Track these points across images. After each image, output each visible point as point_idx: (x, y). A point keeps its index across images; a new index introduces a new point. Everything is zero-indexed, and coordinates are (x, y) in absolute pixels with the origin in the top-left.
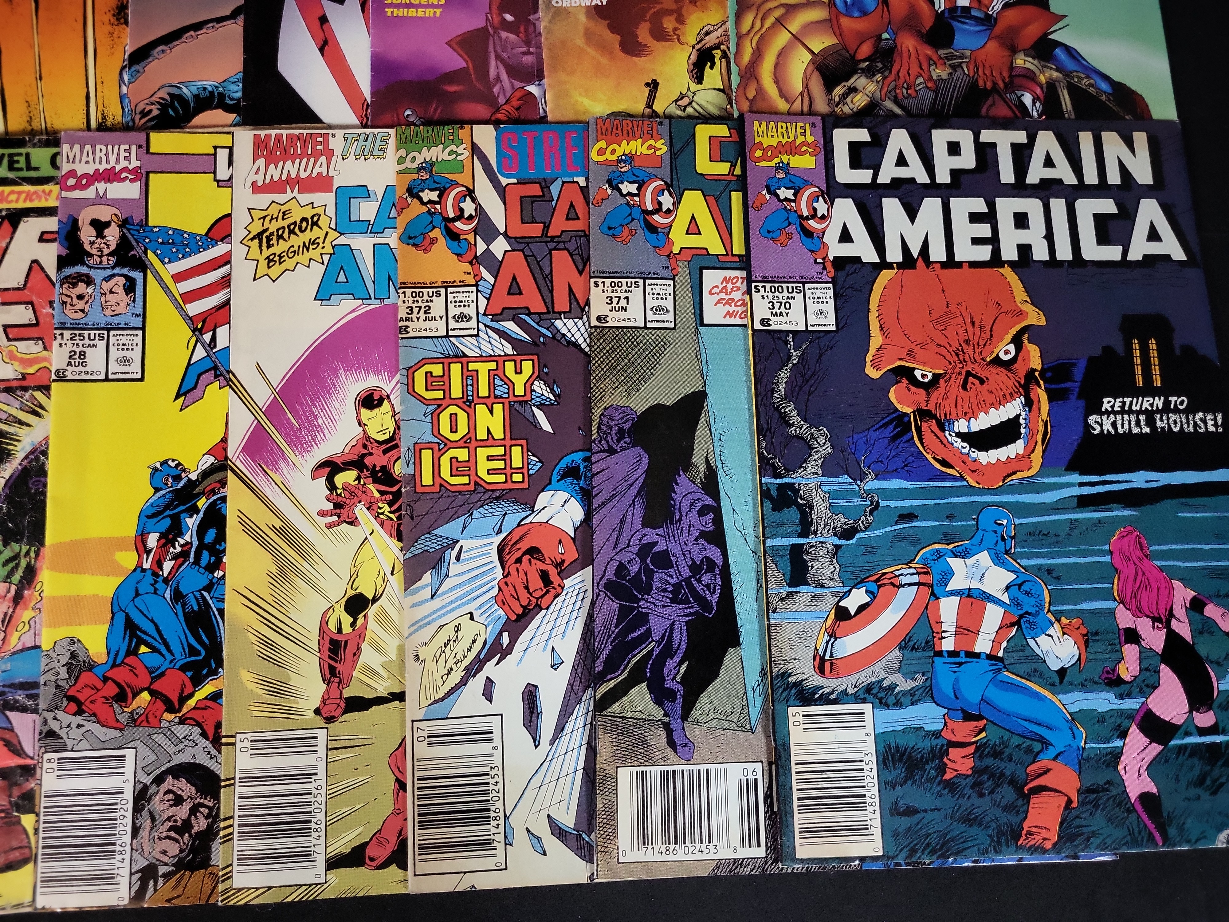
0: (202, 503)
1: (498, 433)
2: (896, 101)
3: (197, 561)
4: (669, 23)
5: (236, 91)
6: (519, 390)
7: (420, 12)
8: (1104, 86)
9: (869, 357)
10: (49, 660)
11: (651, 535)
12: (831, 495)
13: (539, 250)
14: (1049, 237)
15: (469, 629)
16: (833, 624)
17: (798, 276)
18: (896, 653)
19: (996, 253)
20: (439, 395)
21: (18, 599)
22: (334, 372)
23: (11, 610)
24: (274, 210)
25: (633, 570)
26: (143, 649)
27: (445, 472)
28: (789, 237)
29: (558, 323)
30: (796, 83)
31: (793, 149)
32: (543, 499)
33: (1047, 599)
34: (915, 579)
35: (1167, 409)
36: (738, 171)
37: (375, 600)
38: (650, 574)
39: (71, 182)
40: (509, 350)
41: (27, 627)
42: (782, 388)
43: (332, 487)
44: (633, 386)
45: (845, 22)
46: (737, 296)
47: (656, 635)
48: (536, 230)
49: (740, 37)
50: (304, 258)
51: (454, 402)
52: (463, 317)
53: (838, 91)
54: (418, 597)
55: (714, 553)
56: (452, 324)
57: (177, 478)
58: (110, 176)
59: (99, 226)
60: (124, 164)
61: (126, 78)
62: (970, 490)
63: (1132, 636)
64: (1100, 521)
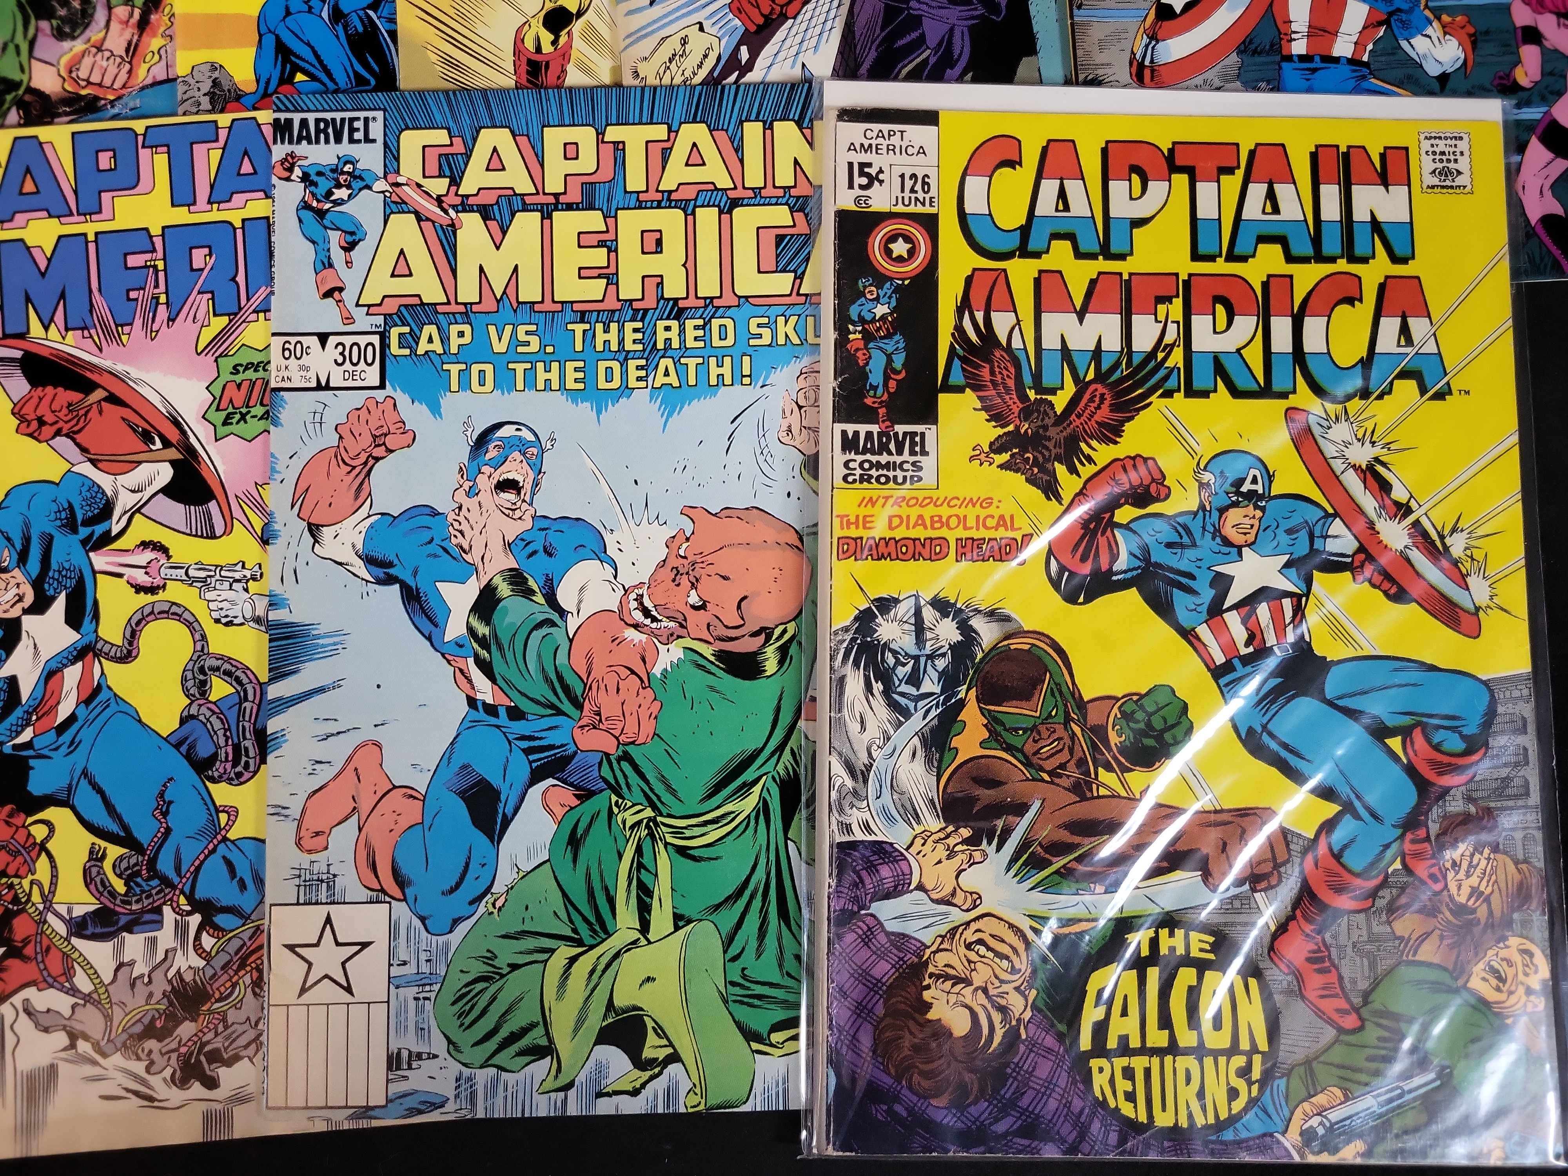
10: (186, 88)
15: (698, 43)
16: (1154, 24)
18: (1234, 58)
21: (143, 24)
23: (136, 37)
26: (299, 77)
37: (580, 14)
41: (157, 57)
47: (932, 40)
54: (635, 6)
63: (1532, 35)
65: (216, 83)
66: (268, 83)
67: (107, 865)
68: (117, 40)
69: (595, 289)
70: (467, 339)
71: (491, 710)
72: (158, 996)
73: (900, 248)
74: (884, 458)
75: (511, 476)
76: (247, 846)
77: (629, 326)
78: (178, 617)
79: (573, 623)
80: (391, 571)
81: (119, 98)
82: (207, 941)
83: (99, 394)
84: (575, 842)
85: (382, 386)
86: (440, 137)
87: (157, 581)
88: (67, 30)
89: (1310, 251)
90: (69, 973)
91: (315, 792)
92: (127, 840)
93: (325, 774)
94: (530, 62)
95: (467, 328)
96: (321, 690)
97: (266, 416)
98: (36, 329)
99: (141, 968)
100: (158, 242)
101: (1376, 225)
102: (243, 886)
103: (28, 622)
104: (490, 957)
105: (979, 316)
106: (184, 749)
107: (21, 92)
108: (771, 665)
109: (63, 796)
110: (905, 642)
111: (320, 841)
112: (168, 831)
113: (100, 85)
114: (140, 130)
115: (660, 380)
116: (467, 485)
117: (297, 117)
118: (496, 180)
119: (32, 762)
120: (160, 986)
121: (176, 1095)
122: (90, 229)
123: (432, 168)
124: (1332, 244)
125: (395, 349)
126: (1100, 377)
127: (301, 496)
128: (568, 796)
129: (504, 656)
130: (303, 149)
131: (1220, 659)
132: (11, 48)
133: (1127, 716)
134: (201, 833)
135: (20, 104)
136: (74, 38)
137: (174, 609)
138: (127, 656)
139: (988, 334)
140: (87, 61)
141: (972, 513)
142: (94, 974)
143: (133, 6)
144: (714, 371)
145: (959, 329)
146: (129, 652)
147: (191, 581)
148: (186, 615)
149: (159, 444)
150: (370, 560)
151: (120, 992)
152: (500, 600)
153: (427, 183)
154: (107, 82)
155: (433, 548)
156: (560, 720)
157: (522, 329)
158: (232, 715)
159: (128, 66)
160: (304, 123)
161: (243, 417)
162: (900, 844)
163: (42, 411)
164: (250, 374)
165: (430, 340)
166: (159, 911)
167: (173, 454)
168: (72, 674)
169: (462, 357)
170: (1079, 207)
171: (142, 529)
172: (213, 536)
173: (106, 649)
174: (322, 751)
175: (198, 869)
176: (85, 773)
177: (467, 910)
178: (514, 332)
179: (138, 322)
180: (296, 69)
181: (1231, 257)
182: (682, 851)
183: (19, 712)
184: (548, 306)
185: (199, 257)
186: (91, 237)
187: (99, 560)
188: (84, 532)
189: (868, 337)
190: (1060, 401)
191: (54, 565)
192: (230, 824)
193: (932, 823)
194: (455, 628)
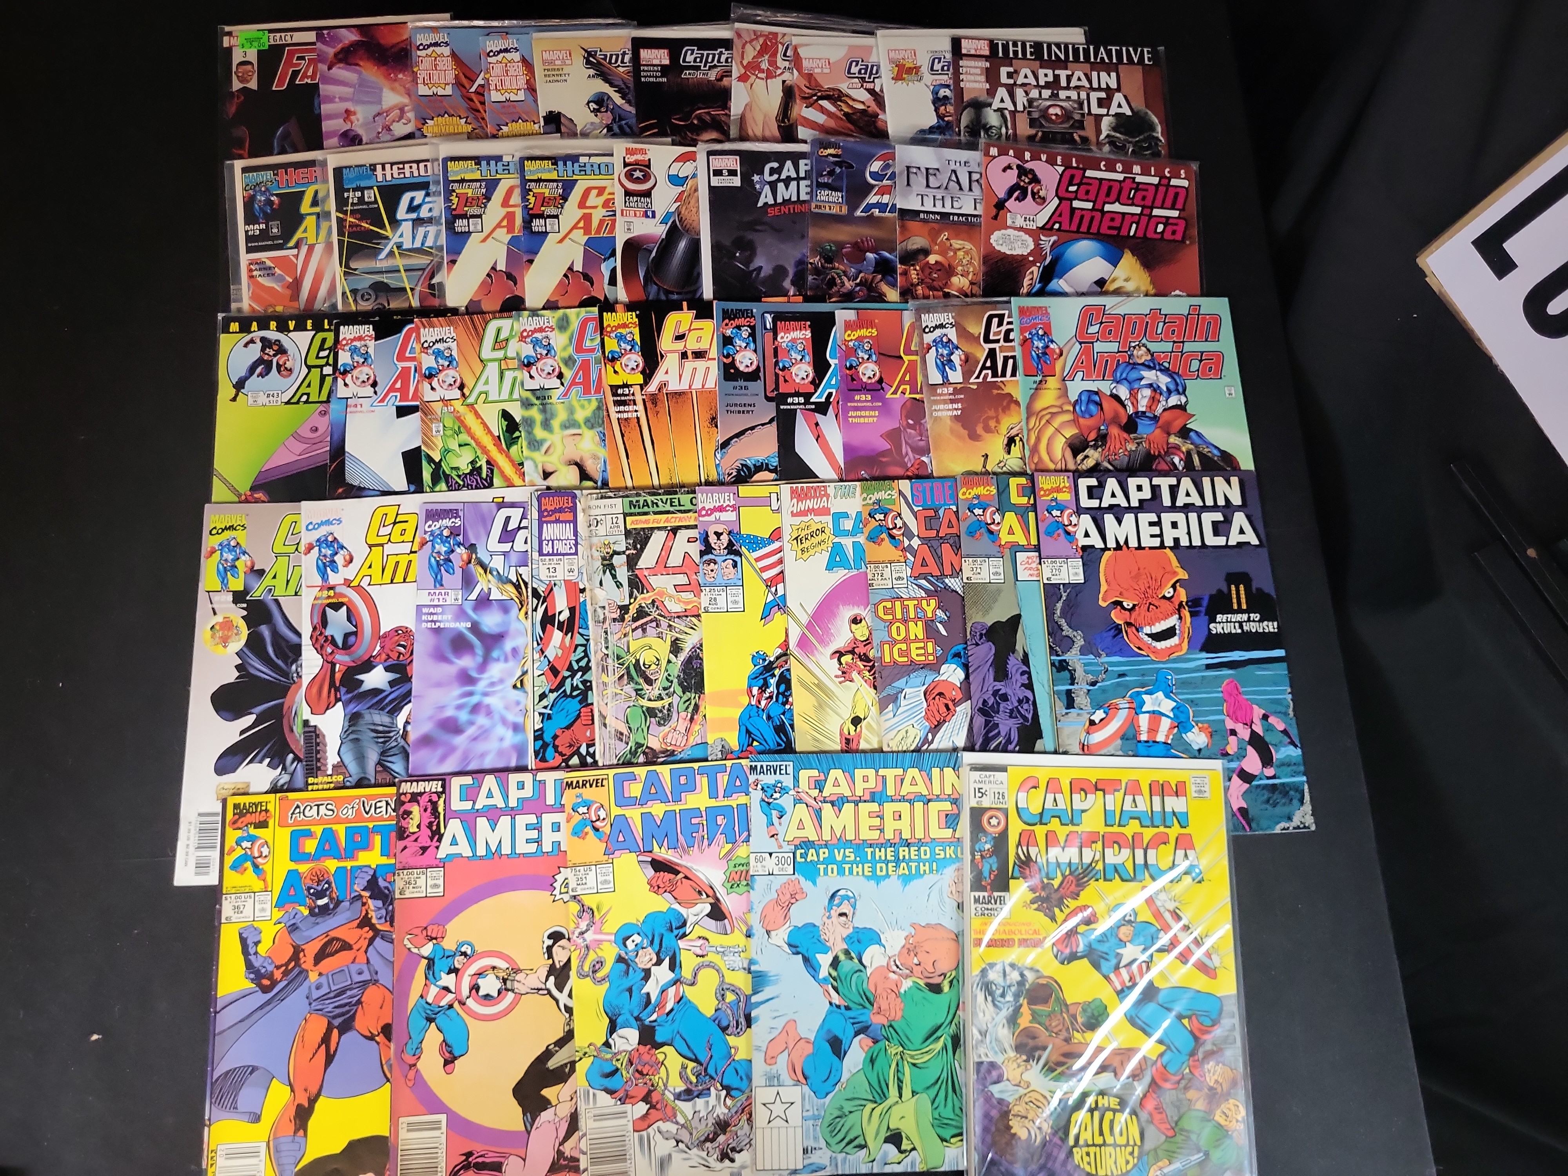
0: (777, 672)
1: (921, 636)
2: (1109, 462)
3: (777, 700)
4: (992, 424)
5: (775, 462)
6: (930, 615)
7: (866, 420)
8: (1216, 452)
9: (1101, 596)
10: (712, 749)
11: (998, 685)
12: (1085, 665)
13: (935, 544)
14: (1189, 533)
15: (912, 732)
17: (1064, 555)
19: (1162, 542)
20: (891, 617)
22: (838, 606)
23: (689, 725)
24: (803, 525)
25: (991, 701)
26: (755, 743)
27: (896, 656)
28: (1059, 535)
29: (947, 581)
30: (1058, 454)
31: (1058, 490)
32: (944, 668)
33: (1191, 715)
34: (1127, 705)
35: (1249, 620)
36: (1032, 502)
37: (865, 718)
38: (998, 704)
39: (704, 512)
40: (924, 594)
41: (698, 733)
42: (1058, 612)
43: (841, 664)
44: (986, 612)
45: (1081, 420)
46: (1034, 565)
47: (1003, 733)
48: (933, 533)
49: (1029, 431)
50: (819, 549)
51: (898, 620)
52: (899, 578)
53: (1080, 457)
54: (887, 717)
55: (1029, 694)
56: (895, 582)
57: (764, 660)
58: (721, 509)
59: (718, 535)
60: (727, 503)
61: (718, 456)
62: (1153, 662)
63: (1233, 732)
64: (1216, 676)
65: (724, 747)
66: (743, 747)
67: (689, 1070)
68: (682, 726)
69: (875, 835)
71: (838, 1007)
72: (710, 1125)
73: (994, 821)
74: (990, 906)
75: (844, 911)
76: (744, 1064)
77: (889, 850)
78: (713, 968)
79: (869, 971)
80: (798, 949)
81: (683, 750)
82: (729, 1102)
83: (681, 876)
84: (872, 1061)
86: (815, 773)
88: (662, 722)
89: (1149, 823)
90: (675, 1116)
91: (771, 1040)
92: (696, 1060)
93: (775, 1033)
94: (846, 739)
95: (826, 851)
96: (772, 999)
97: (747, 885)
98: (656, 849)
99: (703, 1113)
100: (704, 814)
101: (1174, 813)
102: (741, 1078)
103: (654, 970)
104: (841, 1108)
105: (1025, 849)
106: (717, 1022)
107: (644, 748)
108: (946, 987)
109: (670, 1042)
110: (999, 980)
111: (773, 1061)
112: (712, 1056)
113: (675, 747)
114: (696, 767)
115: (901, 872)
116: (827, 914)
117: (759, 764)
118: (837, 790)
119: (657, 1028)
120: (711, 1121)
121: (718, 1166)
122: (677, 808)
123: (812, 786)
124: (1157, 821)
125: (798, 859)
126: (1071, 873)
127: (763, 918)
128: (869, 1042)
129: (843, 984)
130: (761, 777)
131: (1119, 988)
132: (640, 729)
133: (1084, 1010)
134: (725, 1057)
135: (644, 753)
136: (665, 726)
137: (711, 964)
138: (693, 984)
139: (1028, 857)
140: (670, 735)
141: (1023, 929)
142: (685, 1116)
143: (688, 712)
144: (922, 868)
145: (1017, 854)
146: (694, 982)
147: (718, 953)
148: (716, 967)
149: (705, 896)
150: (790, 945)
151: (695, 1123)
152: (841, 962)
154: (679, 745)
155: (815, 940)
156: (865, 1011)
157: (847, 851)
158: (735, 1008)
159: (686, 737)
160: (762, 767)
161: (738, 886)
162: (999, 1063)
163: (660, 882)
164: (740, 868)
165: (812, 856)
166: (709, 1089)
167: (710, 900)
168: (672, 991)
169: (825, 862)
170: (1061, 805)
171: (698, 931)
172: (726, 934)
174: (774, 1023)
175: (724, 1072)
176: (678, 1032)
177: (831, 1089)
178: (844, 852)
179: (696, 846)
180: (753, 740)
181: (1120, 825)
182: (914, 1065)
183: (650, 1007)
184: (857, 841)
186: (678, 811)
187: (681, 943)
189: (982, 857)
190: (1056, 883)
191: (664, 946)
192: (736, 1054)
193: (1012, 1054)
194: (824, 973)
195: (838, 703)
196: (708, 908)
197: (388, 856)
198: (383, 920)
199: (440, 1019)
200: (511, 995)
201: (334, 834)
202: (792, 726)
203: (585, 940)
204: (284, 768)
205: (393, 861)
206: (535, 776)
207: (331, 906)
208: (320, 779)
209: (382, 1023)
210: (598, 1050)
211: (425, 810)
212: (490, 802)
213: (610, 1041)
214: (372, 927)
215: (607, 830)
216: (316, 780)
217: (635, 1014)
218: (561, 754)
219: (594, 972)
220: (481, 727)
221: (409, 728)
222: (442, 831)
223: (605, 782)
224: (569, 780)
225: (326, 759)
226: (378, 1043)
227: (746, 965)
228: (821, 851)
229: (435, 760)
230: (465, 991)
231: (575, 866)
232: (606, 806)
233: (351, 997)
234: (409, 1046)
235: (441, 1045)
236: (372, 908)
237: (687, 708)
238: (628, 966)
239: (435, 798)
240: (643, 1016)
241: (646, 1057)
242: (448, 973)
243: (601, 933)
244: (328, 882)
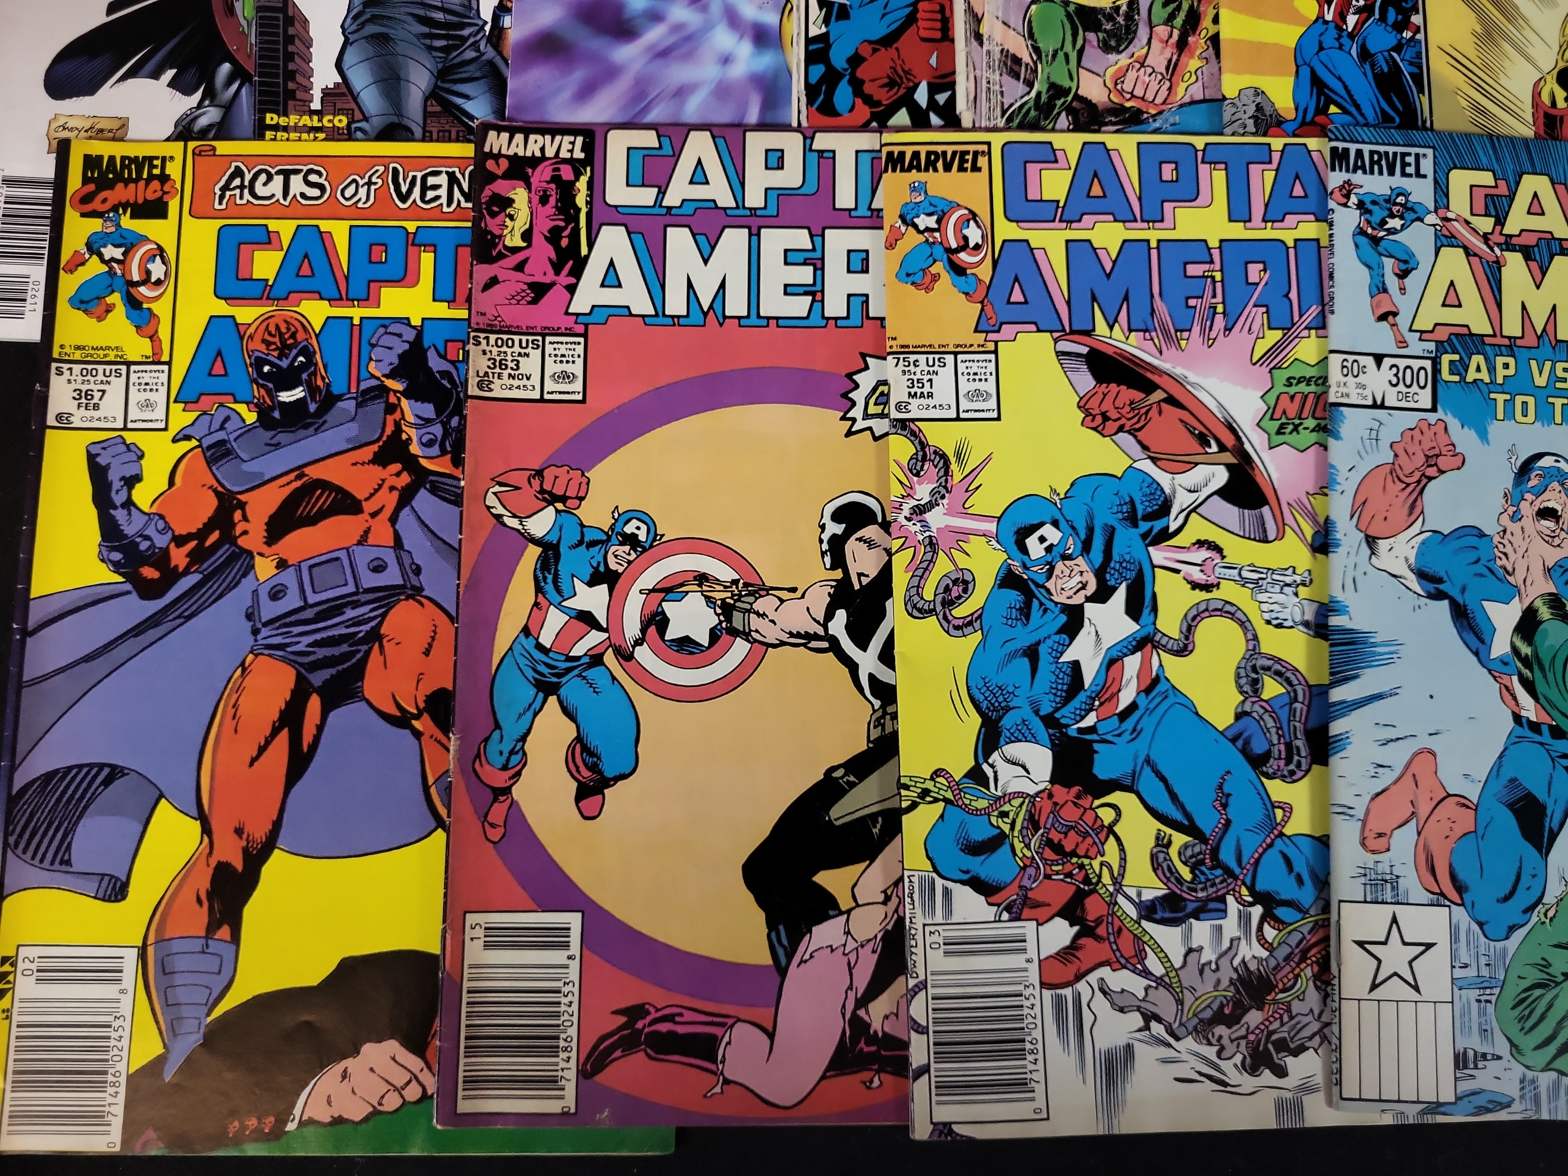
65: (1259, 108)
66: (1305, 111)
67: (1173, 852)
68: (1159, 58)
70: (1511, 371)
71: (1535, 727)
72: (1225, 983)
75: (1550, 504)
76: (1306, 844)
78: (1232, 616)
80: (1441, 587)
81: (1160, 113)
82: (1270, 933)
83: (1158, 395)
85: (1434, 409)
86: (1486, 178)
87: (1212, 580)
88: (1113, 43)
90: (1141, 956)
91: (1378, 794)
92: (1190, 828)
93: (1387, 778)
94: (1547, 115)
95: (1511, 361)
96: (1379, 697)
98: (1101, 327)
99: (1208, 955)
100: (1216, 254)
102: (1300, 880)
103: (1090, 609)
104: (1545, 965)
106: (1240, 743)
107: (1070, 98)
109: (1128, 782)
111: (1381, 843)
112: (1228, 822)
113: (1143, 98)
114: (1200, 146)
116: (1511, 510)
117: (1353, 148)
118: (1536, 223)
119: (1096, 746)
120: (1227, 974)
121: (1247, 1082)
122: (1153, 236)
123: (1480, 208)
125: (1445, 375)
127: (1359, 508)
129: (1545, 677)
130: (1358, 178)
132: (1061, 54)
134: (1259, 827)
135: (1069, 110)
136: (1119, 52)
137: (1228, 608)
138: (1183, 650)
140: (1132, 75)
142: (1165, 959)
143: (1172, 27)
146: (1186, 646)
147: (1244, 582)
148: (1239, 615)
149: (1214, 448)
150: (1422, 575)
151: (1189, 977)
152: (1541, 622)
153: (1476, 221)
154: (1150, 96)
155: (1480, 568)
157: (1560, 366)
158: (1284, 714)
159: (1168, 84)
160: (1359, 153)
161: (1296, 428)
163: (1107, 406)
164: (1303, 388)
165: (1478, 369)
166: (1222, 900)
167: (1229, 458)
168: (1132, 663)
169: (1507, 387)
171: (1197, 529)
172: (1265, 541)
173: (1164, 641)
174: (1383, 755)
175: (1257, 861)
176: (1148, 761)
177: (1522, 919)
178: (1553, 369)
179: (1196, 329)
180: (1330, 101)
183: (1082, 697)
185: (1254, 272)
186: (1153, 244)
187: (1158, 555)
188: (1144, 526)
191: (1116, 557)
192: (1286, 820)
194: (1501, 646)
195: (1528, 33)
196: (1220, 477)
197: (452, 302)
198: (435, 450)
199: (572, 688)
200: (740, 647)
201: (325, 239)
202: (1418, 78)
203: (926, 526)
204: (210, 94)
205: (463, 314)
206: (808, 139)
207: (312, 407)
208: (293, 119)
209: (428, 687)
210: (955, 786)
211: (544, 200)
212: (700, 192)
213: (985, 767)
214: (411, 463)
215: (985, 272)
216: (283, 121)
217: (1045, 710)
218: (869, 100)
219: (948, 604)
220: (678, 27)
221: (507, 21)
222: (584, 251)
223: (982, 162)
224: (896, 150)
225: (309, 74)
226: (417, 734)
227: (1309, 616)
228: (1500, 361)
229: (567, 94)
230: (632, 628)
231: (905, 351)
232: (984, 216)
233: (357, 622)
234: (493, 747)
235: (571, 749)
236: (410, 418)
237: (1171, 17)
238: (1029, 596)
239: (567, 173)
240: (1065, 714)
241: (1070, 814)
242: (591, 584)
243: (965, 513)
244: (307, 352)
